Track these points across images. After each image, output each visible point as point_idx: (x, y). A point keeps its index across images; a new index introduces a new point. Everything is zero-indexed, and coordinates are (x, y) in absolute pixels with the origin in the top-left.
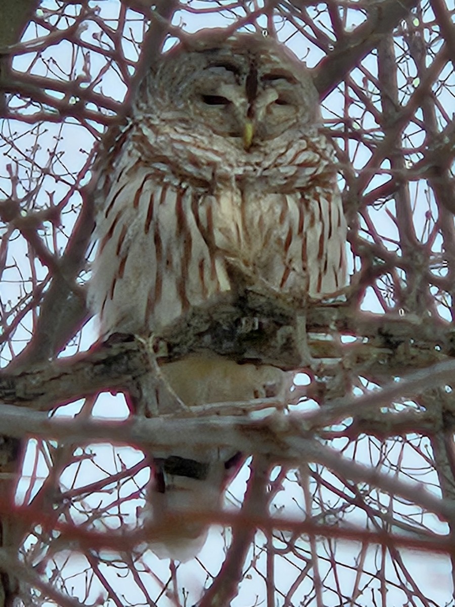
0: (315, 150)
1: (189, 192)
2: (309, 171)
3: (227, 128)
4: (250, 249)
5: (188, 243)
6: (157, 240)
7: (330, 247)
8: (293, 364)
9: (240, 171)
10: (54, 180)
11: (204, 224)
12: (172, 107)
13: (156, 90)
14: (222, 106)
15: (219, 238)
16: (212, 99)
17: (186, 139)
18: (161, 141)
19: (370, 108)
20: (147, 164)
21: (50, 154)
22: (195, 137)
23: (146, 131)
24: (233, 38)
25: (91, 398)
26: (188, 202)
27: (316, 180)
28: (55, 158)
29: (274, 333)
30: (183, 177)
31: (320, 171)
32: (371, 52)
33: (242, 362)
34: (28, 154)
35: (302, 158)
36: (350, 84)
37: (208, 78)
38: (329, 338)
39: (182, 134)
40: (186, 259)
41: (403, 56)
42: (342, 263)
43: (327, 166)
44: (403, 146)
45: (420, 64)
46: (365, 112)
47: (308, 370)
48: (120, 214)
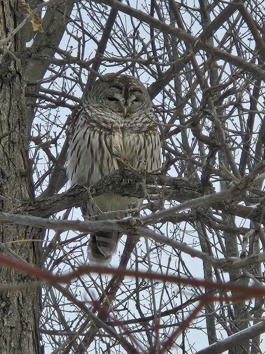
0: (149, 118)
1: (103, 133)
2: (147, 125)
3: (117, 109)
4: (126, 154)
5: (103, 152)
6: (92, 151)
7: (155, 153)
8: (142, 196)
9: (122, 125)
10: (57, 126)
11: (109, 145)
12: (97, 102)
13: (91, 96)
14: (116, 101)
15: (114, 150)
16: (112, 99)
17: (102, 114)
18: (93, 115)
19: (172, 99)
20: (88, 123)
21: (55, 117)
22: (105, 113)
23: (88, 111)
24: (119, 77)
25: (69, 209)
26: (103, 137)
27: (150, 128)
28: (57, 118)
29: (135, 185)
30: (101, 127)
31: (152, 124)
32: (172, 79)
33: (123, 195)
34: (47, 117)
35: (144, 120)
36: (165, 91)
37: (110, 91)
38: (155, 186)
39: (101, 112)
40: (102, 158)
41: (184, 80)
42: (159, 159)
43: (153, 123)
44: (185, 114)
45: (190, 83)
46: (170, 101)
47: (147, 198)
48: (78, 141)
